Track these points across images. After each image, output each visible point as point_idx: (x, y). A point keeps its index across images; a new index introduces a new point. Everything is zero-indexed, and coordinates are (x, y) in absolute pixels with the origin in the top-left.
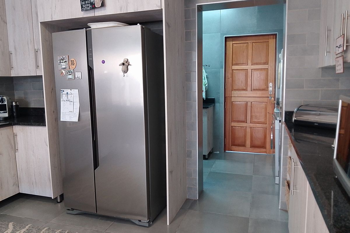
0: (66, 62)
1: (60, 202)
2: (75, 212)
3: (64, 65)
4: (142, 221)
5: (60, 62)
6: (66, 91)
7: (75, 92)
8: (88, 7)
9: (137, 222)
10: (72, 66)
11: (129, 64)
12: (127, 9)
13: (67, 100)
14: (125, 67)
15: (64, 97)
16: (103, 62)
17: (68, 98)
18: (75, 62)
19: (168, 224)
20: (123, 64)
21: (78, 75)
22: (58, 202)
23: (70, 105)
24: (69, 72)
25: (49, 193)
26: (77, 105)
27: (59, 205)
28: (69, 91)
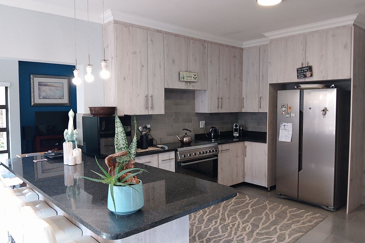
0: (285, 107)
1: (270, 191)
2: (283, 197)
3: (284, 109)
4: (329, 207)
5: (282, 107)
6: (284, 124)
7: (290, 125)
8: (302, 76)
9: (325, 208)
10: (289, 110)
11: (327, 110)
12: (327, 78)
13: (284, 129)
14: (324, 112)
15: (282, 127)
16: (310, 108)
17: (285, 128)
18: (291, 108)
19: (347, 213)
20: (324, 110)
21: (293, 115)
22: (269, 191)
23: (286, 132)
24: (288, 113)
25: (265, 184)
26: (291, 133)
27: (269, 193)
28: (286, 124)
